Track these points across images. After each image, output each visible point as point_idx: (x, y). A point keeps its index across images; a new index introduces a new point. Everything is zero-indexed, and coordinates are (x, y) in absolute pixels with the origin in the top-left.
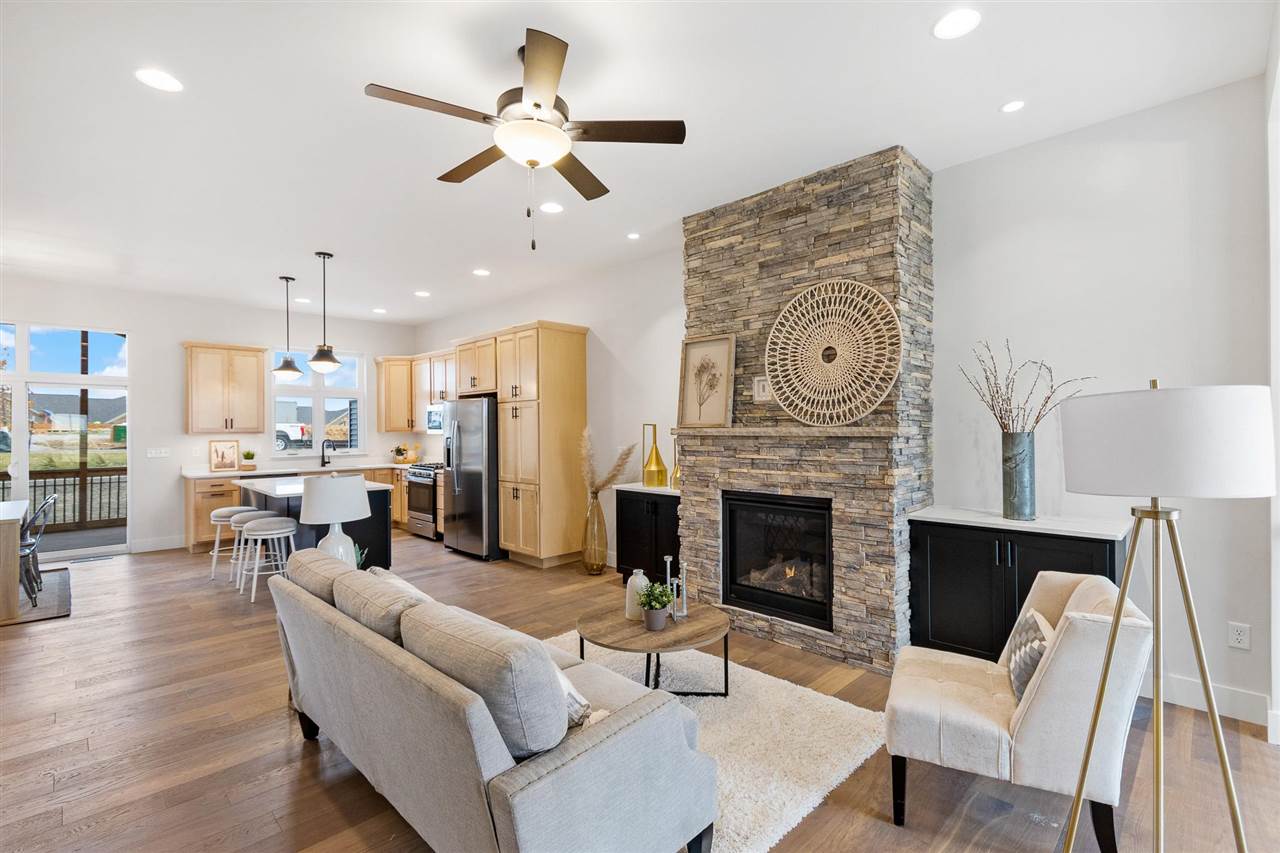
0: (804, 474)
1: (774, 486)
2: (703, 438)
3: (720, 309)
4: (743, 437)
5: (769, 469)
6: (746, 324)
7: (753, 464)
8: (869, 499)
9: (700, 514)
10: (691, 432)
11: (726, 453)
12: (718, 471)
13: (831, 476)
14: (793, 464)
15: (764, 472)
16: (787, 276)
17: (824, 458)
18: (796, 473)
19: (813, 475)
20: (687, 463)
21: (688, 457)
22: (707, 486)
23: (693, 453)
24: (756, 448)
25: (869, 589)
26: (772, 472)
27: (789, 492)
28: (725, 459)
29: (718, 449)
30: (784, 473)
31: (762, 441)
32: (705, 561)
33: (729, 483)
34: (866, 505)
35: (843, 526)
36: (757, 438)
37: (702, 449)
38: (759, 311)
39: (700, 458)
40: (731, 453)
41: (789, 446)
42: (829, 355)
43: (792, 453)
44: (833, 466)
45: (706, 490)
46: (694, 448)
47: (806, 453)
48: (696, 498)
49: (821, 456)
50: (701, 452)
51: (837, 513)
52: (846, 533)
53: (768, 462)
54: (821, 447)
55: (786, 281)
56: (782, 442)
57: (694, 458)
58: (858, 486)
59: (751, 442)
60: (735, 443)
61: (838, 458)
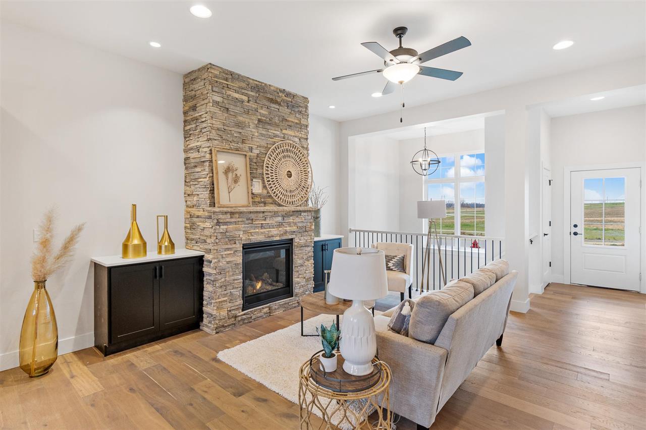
0: (285, 229)
1: (273, 236)
2: (232, 213)
3: (235, 135)
4: (257, 212)
5: (269, 228)
6: (251, 149)
7: (262, 226)
8: (307, 236)
9: (228, 263)
10: (225, 209)
11: (247, 222)
12: (242, 233)
13: (294, 228)
14: (280, 225)
15: (267, 230)
16: (272, 131)
17: (292, 221)
18: (281, 229)
19: (288, 229)
20: (222, 231)
21: (222, 227)
22: (235, 243)
23: (226, 223)
24: (264, 218)
25: (307, 272)
26: (272, 230)
27: (278, 238)
28: (246, 225)
29: (244, 220)
30: (276, 229)
31: (266, 214)
32: (232, 291)
33: (249, 239)
34: (306, 238)
35: (298, 249)
36: (263, 212)
37: (233, 220)
38: (258, 144)
39: (231, 226)
40: (250, 221)
41: (279, 216)
42: (289, 175)
43: (280, 219)
44: (295, 224)
45: (234, 246)
46: (228, 220)
47: (285, 219)
48: (226, 253)
49: (291, 220)
50: (231, 222)
51: (296, 244)
52: (300, 252)
53: (270, 224)
54: (292, 216)
55: (270, 134)
56: (275, 214)
57: (225, 227)
58: (304, 230)
59: (261, 215)
60: (253, 216)
61: (297, 220)
